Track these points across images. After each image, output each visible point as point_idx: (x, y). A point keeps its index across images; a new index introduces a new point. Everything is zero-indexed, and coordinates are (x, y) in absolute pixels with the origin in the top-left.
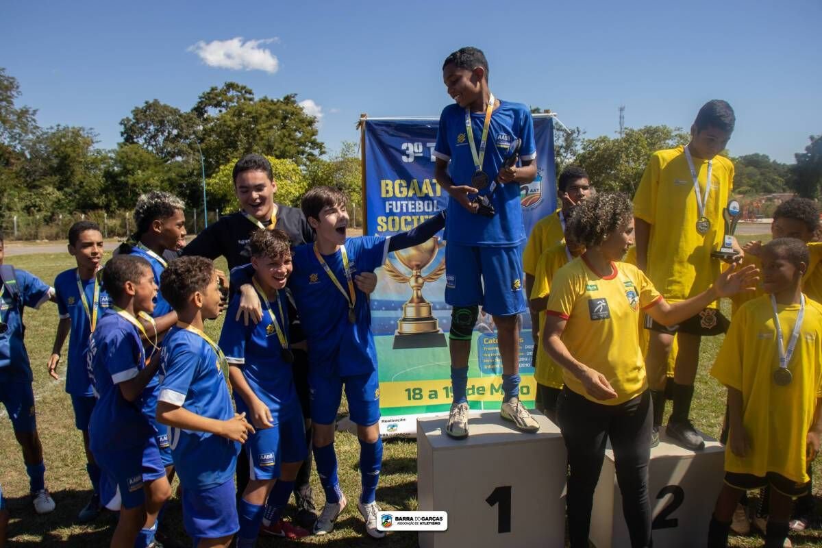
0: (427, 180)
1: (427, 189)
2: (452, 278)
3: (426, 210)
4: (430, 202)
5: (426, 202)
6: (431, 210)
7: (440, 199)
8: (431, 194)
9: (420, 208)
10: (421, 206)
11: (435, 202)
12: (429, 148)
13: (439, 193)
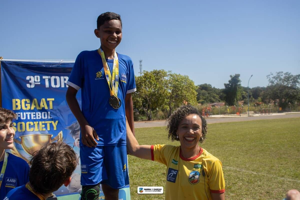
0: (44, 99)
1: (43, 104)
2: (85, 167)
3: (43, 118)
4: (46, 113)
5: (43, 113)
6: (46, 118)
7: (52, 111)
8: (46, 108)
9: (39, 117)
10: (40, 115)
11: (49, 113)
12: (45, 79)
13: (51, 107)
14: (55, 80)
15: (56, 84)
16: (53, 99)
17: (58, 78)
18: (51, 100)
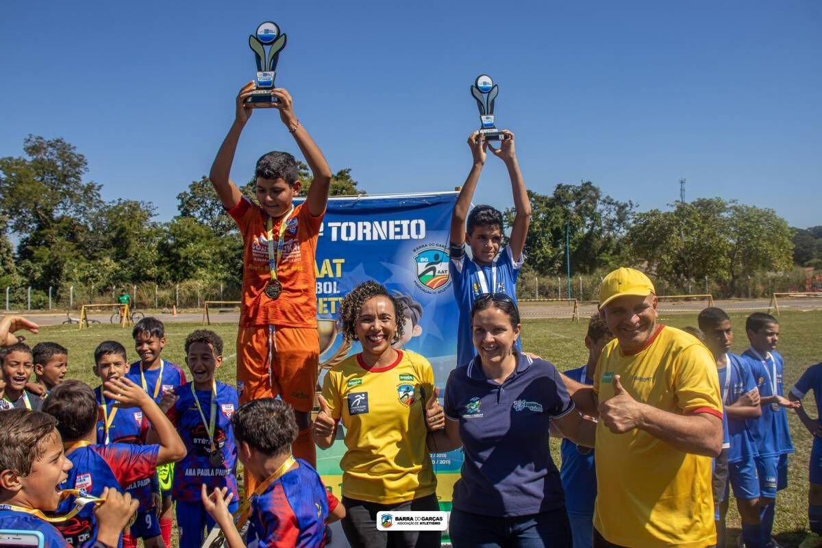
0: (327, 261)
1: (326, 269)
3: (325, 292)
4: (330, 283)
5: (325, 284)
6: (330, 292)
7: (340, 280)
8: (331, 275)
9: (318, 290)
11: (335, 283)
12: (331, 228)
13: (339, 274)
14: (348, 228)
15: (348, 234)
16: (343, 261)
17: (352, 225)
18: (339, 262)
